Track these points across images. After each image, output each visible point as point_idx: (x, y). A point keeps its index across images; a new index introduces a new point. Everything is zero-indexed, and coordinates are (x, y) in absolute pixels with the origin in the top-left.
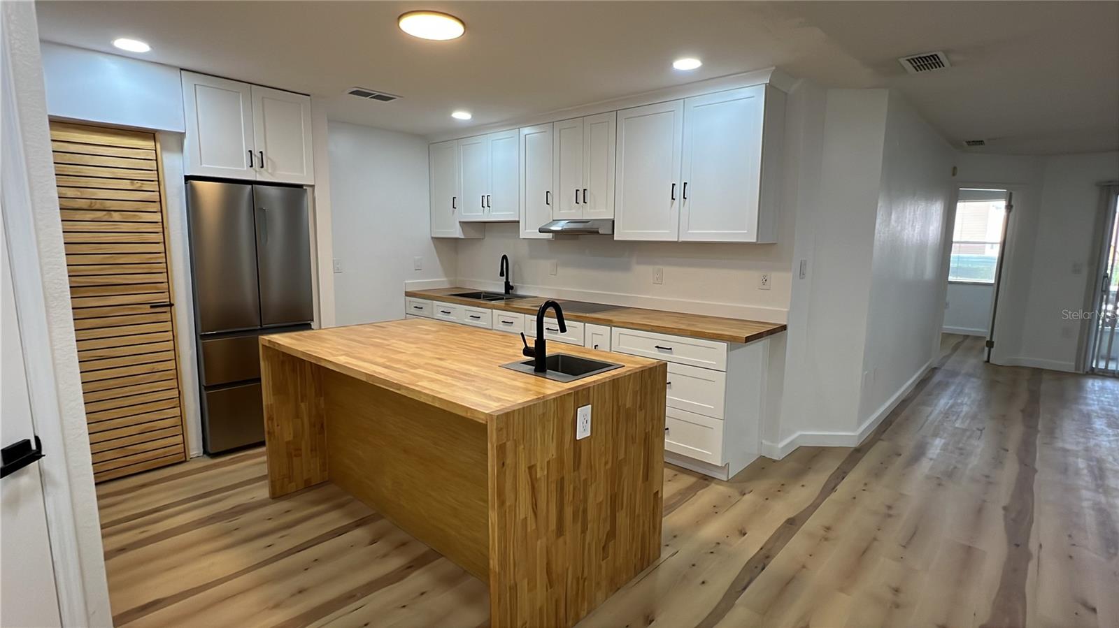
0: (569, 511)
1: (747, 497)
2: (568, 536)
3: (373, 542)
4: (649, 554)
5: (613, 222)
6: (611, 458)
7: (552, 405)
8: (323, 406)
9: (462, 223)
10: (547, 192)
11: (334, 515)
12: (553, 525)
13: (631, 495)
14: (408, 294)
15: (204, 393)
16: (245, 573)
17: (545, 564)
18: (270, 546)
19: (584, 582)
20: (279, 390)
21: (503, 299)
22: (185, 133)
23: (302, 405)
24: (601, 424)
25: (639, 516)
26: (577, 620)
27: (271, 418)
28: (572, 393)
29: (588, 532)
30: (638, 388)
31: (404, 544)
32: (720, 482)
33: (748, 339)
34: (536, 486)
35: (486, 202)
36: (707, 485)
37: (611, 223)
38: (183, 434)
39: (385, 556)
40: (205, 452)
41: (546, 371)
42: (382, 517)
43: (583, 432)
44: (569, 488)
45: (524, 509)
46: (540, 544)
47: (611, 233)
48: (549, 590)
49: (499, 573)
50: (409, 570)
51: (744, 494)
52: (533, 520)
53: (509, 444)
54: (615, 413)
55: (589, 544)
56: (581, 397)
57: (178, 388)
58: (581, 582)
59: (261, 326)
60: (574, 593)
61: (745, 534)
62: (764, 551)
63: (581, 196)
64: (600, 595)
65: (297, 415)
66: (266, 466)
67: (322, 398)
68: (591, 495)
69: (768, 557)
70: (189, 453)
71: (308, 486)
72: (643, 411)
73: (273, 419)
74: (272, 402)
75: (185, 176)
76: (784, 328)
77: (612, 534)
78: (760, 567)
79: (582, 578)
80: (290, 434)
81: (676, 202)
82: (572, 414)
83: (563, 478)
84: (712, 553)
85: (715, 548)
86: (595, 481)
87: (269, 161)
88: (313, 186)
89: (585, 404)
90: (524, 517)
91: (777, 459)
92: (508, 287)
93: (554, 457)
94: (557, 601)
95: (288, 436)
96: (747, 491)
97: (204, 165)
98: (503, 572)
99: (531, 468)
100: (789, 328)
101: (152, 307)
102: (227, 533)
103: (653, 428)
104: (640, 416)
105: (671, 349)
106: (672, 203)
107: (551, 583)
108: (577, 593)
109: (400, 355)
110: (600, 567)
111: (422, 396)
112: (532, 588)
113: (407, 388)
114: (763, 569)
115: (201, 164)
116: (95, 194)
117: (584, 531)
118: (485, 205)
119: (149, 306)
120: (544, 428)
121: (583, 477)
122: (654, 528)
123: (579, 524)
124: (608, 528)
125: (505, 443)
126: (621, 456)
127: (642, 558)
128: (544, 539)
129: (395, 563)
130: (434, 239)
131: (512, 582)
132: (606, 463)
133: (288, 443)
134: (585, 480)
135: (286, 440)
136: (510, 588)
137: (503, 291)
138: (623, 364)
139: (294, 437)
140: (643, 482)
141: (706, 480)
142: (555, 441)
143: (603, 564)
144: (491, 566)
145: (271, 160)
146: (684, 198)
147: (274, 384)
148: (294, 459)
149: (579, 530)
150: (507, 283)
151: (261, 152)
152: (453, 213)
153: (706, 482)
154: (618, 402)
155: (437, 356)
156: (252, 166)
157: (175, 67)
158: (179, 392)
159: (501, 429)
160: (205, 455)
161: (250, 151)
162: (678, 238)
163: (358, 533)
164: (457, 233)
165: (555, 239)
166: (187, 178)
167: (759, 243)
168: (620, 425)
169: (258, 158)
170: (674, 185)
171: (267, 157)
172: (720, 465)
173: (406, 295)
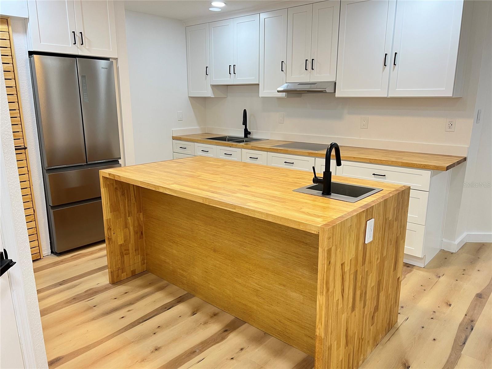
0: (358, 293)
1: (442, 279)
2: (357, 310)
3: (194, 314)
4: (392, 320)
5: (335, 83)
6: (380, 256)
7: (355, 220)
8: (142, 219)
9: (213, 86)
10: (282, 62)
11: (159, 295)
12: (350, 305)
13: (387, 280)
14: (174, 138)
15: (51, 211)
16: (112, 337)
17: (345, 330)
18: (123, 317)
19: (362, 341)
20: (114, 208)
21: (243, 141)
22: (28, 18)
23: (129, 218)
24: (377, 232)
25: (390, 294)
26: (358, 367)
27: (109, 229)
28: (365, 210)
29: (366, 308)
30: (396, 206)
31: (215, 315)
32: (419, 268)
33: (448, 168)
34: (344, 277)
35: (232, 70)
36: (411, 271)
37: (333, 84)
38: (38, 240)
39: (206, 323)
40: (52, 252)
41: (331, 194)
42: (194, 296)
43: (369, 238)
44: (359, 277)
45: (337, 295)
46: (344, 317)
47: (333, 92)
48: (346, 348)
49: (324, 339)
50: (226, 333)
51: (439, 277)
52: (341, 300)
53: (333, 249)
54: (384, 224)
55: (366, 315)
56: (368, 212)
57: (33, 208)
58: (361, 341)
59: (87, 163)
60: (358, 348)
61: (450, 305)
62: (467, 317)
63: (309, 65)
64: (369, 350)
65: (126, 226)
66: (106, 258)
67: (141, 214)
68: (369, 282)
69: (472, 321)
70: (42, 253)
71: (134, 275)
72: (397, 221)
73: (111, 229)
74: (110, 218)
75: (29, 52)
76: (465, 159)
77: (377, 308)
78: (469, 328)
79: (361, 338)
80: (122, 239)
81: (387, 67)
82: (364, 226)
83: (357, 271)
84: (432, 318)
85: (433, 316)
86: (372, 272)
87: (86, 39)
88: (116, 59)
89: (371, 218)
90: (337, 299)
91: (454, 252)
92: (247, 133)
93: (353, 257)
94: (349, 354)
95: (121, 241)
96: (441, 275)
97: (42, 43)
98: (325, 338)
99: (342, 265)
100: (468, 160)
102: (90, 308)
103: (400, 234)
104: (395, 224)
105: (385, 175)
106: (384, 69)
107: (347, 344)
108: (359, 348)
109: (214, 183)
110: (370, 330)
111: (256, 214)
112: (338, 348)
113: (241, 208)
114: (472, 329)
115: (40, 43)
117: (364, 307)
118: (232, 72)
120: (350, 235)
121: (366, 270)
122: (396, 302)
123: (363, 302)
124: (375, 304)
125: (331, 248)
126: (385, 254)
127: (389, 324)
128: (346, 313)
129: (214, 328)
130: (192, 98)
131: (330, 344)
132: (378, 259)
133: (121, 245)
134: (367, 271)
135: (119, 244)
136: (328, 348)
137: (243, 136)
138: (382, 188)
139: (124, 241)
140: (393, 272)
141: (408, 267)
142: (355, 244)
143: (372, 328)
144: (317, 334)
145: (87, 38)
146: (395, 64)
147: (111, 205)
148: (125, 256)
149: (362, 307)
150: (246, 130)
151: (81, 33)
152: (206, 79)
153: (409, 268)
154: (386, 216)
155: (241, 184)
156: (75, 43)
158: (34, 210)
159: (330, 238)
160: (52, 254)
161: (74, 32)
162: (387, 95)
163: (181, 308)
164: (209, 93)
165: (288, 97)
166: (31, 53)
167: (454, 97)
168: (386, 233)
169: (79, 37)
170: (386, 54)
171: (85, 37)
172: (421, 257)
173: (173, 139)
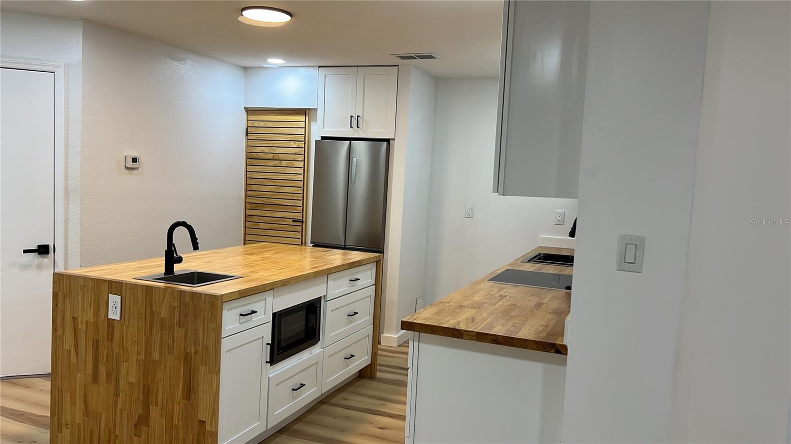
0: (103, 369)
2: (102, 388)
6: (144, 351)
7: (91, 283)
17: (83, 396)
22: (317, 109)
29: (120, 399)
30: (176, 304)
34: (78, 334)
43: (114, 314)
44: (103, 351)
46: (80, 377)
48: (86, 418)
54: (148, 315)
55: (121, 410)
56: (113, 285)
59: (345, 245)
60: (107, 438)
68: (123, 372)
75: (321, 137)
77: (145, 420)
79: (113, 433)
82: (104, 296)
83: (98, 341)
86: (127, 361)
87: (362, 122)
88: (394, 139)
89: (116, 293)
90: (69, 349)
93: (91, 320)
97: (325, 129)
99: (74, 319)
101: (293, 221)
107: (87, 414)
108: (109, 441)
116: (276, 150)
117: (116, 395)
119: (291, 220)
120: (84, 296)
121: (116, 351)
123: (112, 387)
124: (141, 411)
128: (83, 376)
134: (118, 355)
142: (92, 309)
145: (366, 121)
149: (112, 392)
151: (358, 116)
154: (151, 307)
156: (352, 128)
157: (316, 66)
161: (352, 116)
168: (154, 329)
171: (361, 119)
